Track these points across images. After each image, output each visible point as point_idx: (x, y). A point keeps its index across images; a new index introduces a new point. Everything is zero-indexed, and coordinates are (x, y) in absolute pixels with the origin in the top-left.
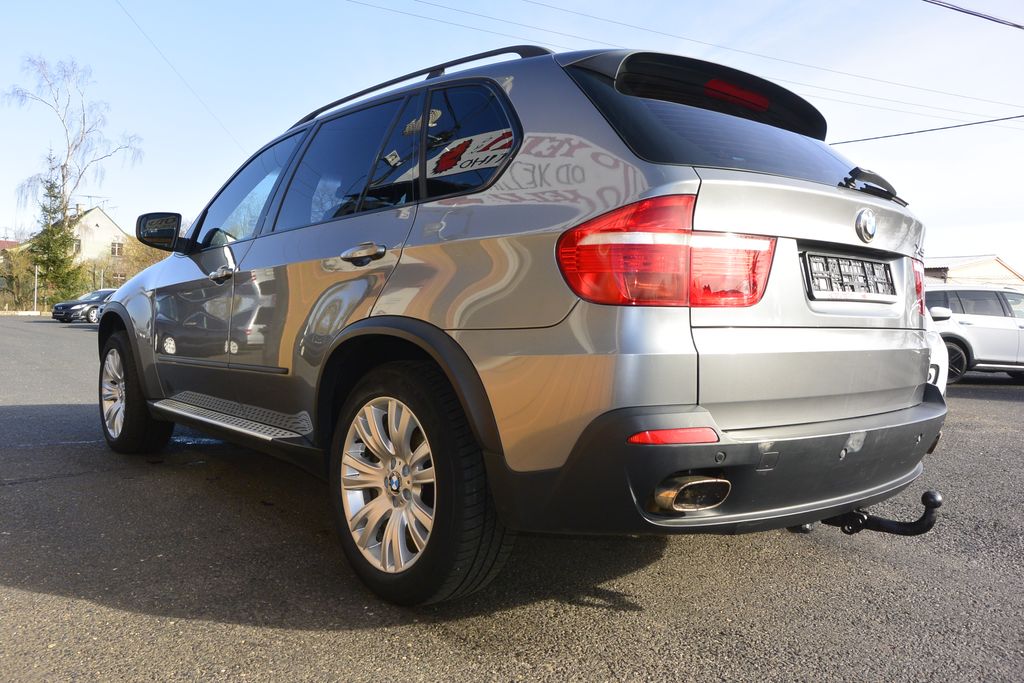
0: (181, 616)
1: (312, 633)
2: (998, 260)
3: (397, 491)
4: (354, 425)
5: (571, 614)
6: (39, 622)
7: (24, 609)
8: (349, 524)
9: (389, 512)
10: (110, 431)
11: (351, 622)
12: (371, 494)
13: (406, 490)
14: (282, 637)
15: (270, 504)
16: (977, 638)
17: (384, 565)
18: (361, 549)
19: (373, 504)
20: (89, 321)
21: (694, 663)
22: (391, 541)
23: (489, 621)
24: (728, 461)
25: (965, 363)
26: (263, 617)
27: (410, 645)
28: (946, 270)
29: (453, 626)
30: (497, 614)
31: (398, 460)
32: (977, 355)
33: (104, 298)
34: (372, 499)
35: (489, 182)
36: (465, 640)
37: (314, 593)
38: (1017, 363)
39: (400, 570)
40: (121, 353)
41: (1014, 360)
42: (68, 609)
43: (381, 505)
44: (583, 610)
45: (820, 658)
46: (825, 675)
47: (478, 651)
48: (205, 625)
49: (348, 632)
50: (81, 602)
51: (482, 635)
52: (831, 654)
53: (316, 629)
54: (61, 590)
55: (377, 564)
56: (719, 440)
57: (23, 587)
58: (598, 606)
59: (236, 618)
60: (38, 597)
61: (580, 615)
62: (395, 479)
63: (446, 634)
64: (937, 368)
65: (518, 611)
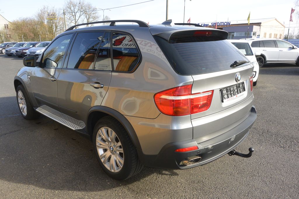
0: (59, 189)
1: (94, 192)
2: (276, 19)
3: (113, 151)
4: (98, 132)
5: (160, 178)
6: (21, 195)
7: (16, 190)
8: (100, 157)
9: (111, 155)
10: (23, 113)
11: (104, 188)
12: (105, 150)
13: (115, 151)
14: (87, 195)
15: (75, 140)
16: (260, 177)
17: (110, 169)
18: (104, 164)
19: (106, 153)
20: (2, 53)
21: (192, 194)
22: (112, 164)
23: (139, 183)
24: (200, 153)
25: (264, 62)
26: (80, 187)
27: (120, 194)
28: (261, 23)
29: (130, 186)
30: (141, 180)
31: (112, 143)
32: (267, 59)
33: (6, 45)
34: (106, 151)
35: (133, 71)
36: (134, 191)
37: (92, 176)
38: (278, 61)
39: (115, 172)
40: (22, 92)
41: (277, 60)
42: (28, 189)
43: (108, 153)
44: (163, 176)
45: (222, 189)
46: (223, 195)
47: (138, 195)
48: (66, 192)
49: (104, 191)
50: (31, 186)
51: (138, 188)
52: (225, 187)
53: (96, 191)
54: (24, 181)
55: (109, 168)
56: (198, 149)
57: (13, 181)
58: (167, 174)
59: (74, 189)
60: (19, 185)
61: (162, 178)
62: (112, 148)
63: (129, 189)
64: (256, 72)
65: (147, 179)
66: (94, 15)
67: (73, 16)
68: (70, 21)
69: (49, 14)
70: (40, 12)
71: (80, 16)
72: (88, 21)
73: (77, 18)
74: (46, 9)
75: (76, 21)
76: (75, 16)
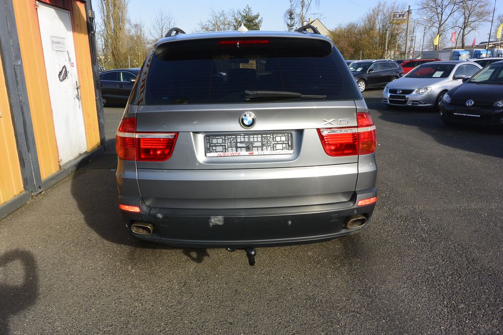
66: (482, 9)
67: (438, 14)
68: (429, 25)
69: (397, 15)
70: (372, 13)
71: (451, 14)
72: (466, 21)
73: (444, 17)
74: (381, 8)
75: (442, 22)
76: (442, 14)
